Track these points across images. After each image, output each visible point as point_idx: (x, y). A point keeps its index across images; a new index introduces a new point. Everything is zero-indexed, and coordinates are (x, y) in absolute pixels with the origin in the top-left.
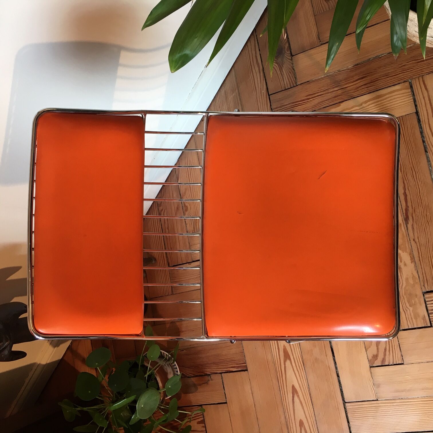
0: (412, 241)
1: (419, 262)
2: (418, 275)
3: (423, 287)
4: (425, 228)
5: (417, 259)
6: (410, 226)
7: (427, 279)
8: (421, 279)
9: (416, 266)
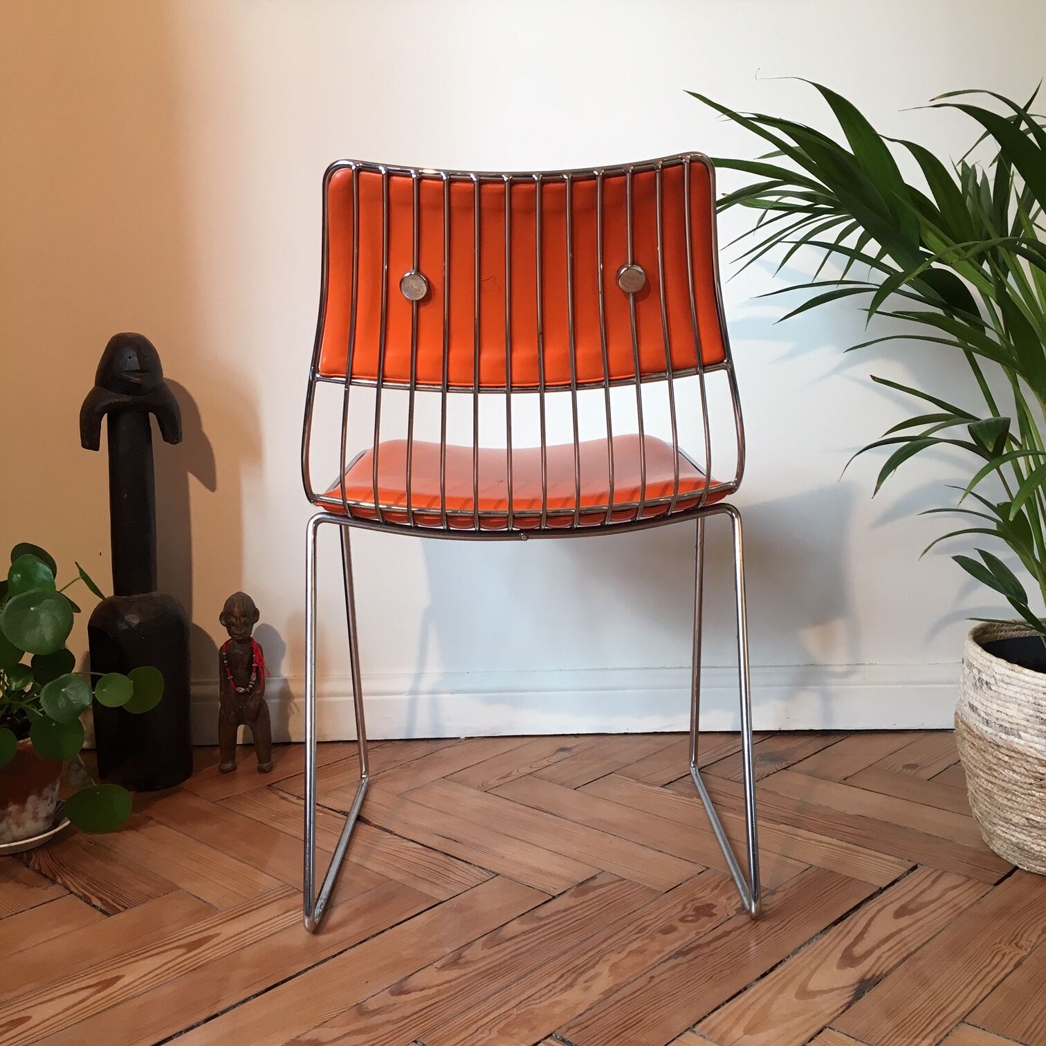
0: (649, 975)
1: (613, 1003)
2: (584, 1012)
3: (564, 1029)
4: (695, 980)
5: (617, 996)
6: (673, 962)
7: (589, 1025)
8: (580, 1019)
9: (599, 1002)
